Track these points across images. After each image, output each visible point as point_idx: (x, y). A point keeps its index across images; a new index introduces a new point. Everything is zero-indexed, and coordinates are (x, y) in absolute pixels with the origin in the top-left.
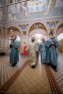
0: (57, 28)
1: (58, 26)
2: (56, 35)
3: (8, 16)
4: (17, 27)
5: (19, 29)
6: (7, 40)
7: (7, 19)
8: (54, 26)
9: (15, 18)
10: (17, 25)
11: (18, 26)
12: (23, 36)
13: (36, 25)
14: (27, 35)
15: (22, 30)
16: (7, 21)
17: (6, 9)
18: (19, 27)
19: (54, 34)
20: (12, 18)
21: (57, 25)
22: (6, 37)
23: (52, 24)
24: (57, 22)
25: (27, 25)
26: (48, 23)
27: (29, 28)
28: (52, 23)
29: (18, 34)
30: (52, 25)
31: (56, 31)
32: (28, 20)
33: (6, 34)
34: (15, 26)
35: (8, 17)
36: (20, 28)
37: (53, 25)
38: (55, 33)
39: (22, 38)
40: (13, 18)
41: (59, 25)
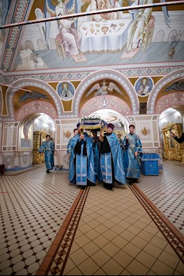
0: (155, 95)
1: (158, 90)
2: (155, 113)
3: (18, 55)
4: (44, 88)
5: (51, 93)
6: (12, 126)
7: (16, 65)
8: (150, 90)
9: (41, 63)
10: (46, 83)
11: (48, 87)
12: (62, 114)
13: (101, 86)
14: (74, 113)
15: (58, 99)
16: (14, 71)
17: (13, 37)
18: (50, 89)
19: (150, 109)
20: (32, 64)
21: (156, 88)
22: (10, 117)
23: (144, 84)
24: (156, 79)
25: (76, 84)
26: (133, 81)
27: (81, 92)
28: (145, 81)
29: (47, 108)
30: (144, 87)
31: (153, 104)
32: (79, 69)
33: (11, 108)
34: (40, 86)
35: (19, 60)
36: (54, 92)
37: (147, 88)
38: (152, 108)
39: (60, 120)
40: (36, 62)
41: (161, 86)
